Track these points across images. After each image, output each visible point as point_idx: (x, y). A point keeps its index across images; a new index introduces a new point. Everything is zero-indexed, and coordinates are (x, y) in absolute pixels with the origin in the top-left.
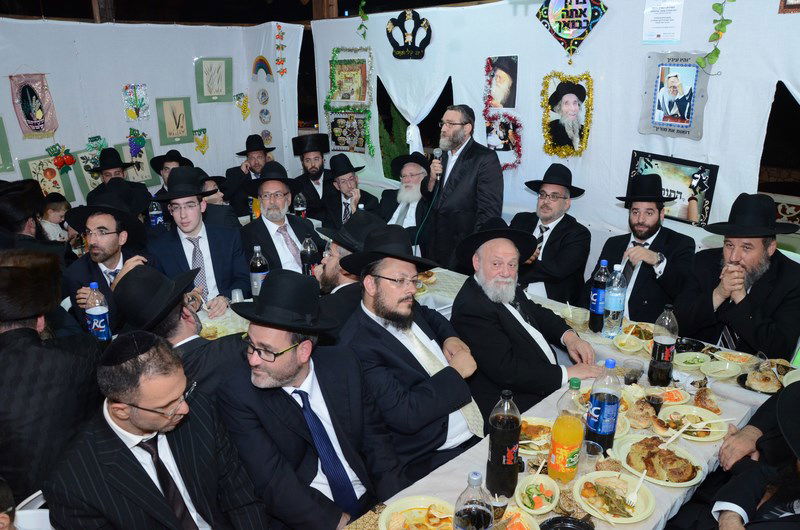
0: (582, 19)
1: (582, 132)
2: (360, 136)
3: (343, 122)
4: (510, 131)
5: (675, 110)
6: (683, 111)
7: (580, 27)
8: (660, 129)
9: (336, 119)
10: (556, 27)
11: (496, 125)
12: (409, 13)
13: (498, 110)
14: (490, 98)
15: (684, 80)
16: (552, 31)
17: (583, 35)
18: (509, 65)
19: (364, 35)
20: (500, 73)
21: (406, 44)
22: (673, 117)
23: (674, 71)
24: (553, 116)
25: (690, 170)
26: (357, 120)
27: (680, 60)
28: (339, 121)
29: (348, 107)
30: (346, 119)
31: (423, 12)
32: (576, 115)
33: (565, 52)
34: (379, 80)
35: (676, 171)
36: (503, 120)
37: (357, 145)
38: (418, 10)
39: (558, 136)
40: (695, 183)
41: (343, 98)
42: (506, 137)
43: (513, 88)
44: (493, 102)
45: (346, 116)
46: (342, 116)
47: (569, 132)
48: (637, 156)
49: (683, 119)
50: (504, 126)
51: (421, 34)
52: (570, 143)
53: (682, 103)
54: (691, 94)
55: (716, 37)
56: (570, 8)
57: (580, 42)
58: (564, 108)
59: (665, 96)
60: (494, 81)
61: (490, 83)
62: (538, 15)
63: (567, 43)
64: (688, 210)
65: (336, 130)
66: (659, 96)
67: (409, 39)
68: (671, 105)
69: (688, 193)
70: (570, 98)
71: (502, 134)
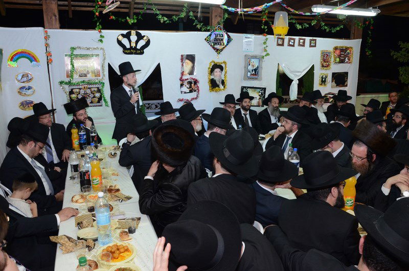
0: (222, 42)
1: (223, 83)
2: (94, 97)
3: (78, 90)
4: (192, 85)
5: (254, 72)
6: (256, 72)
7: (221, 45)
8: (250, 78)
9: (72, 90)
10: (212, 44)
11: (186, 83)
12: (133, 32)
13: (186, 77)
14: (183, 72)
15: (255, 63)
16: (211, 46)
17: (224, 48)
18: (191, 58)
19: (101, 41)
20: (187, 61)
21: (131, 47)
22: (253, 75)
23: (253, 60)
24: (212, 77)
25: (259, 90)
26: (90, 88)
27: (255, 57)
28: (74, 90)
29: (83, 82)
30: (80, 89)
31: (143, 32)
32: (220, 76)
33: (216, 53)
34: (109, 65)
35: (255, 91)
36: (189, 80)
37: (92, 102)
38: (140, 31)
39: (214, 84)
40: (260, 94)
41: (80, 76)
42: (190, 87)
43: (193, 67)
44: (184, 73)
45: (80, 87)
46: (76, 87)
47: (218, 82)
48: (243, 88)
49: (256, 75)
50: (190, 83)
51: (142, 43)
52: (218, 86)
53: (255, 70)
54: (258, 67)
55: (265, 50)
56: (217, 38)
57: (222, 50)
58: (215, 74)
59: (250, 68)
60: (184, 64)
61: (182, 65)
62: (205, 39)
63: (217, 50)
64: (259, 102)
65: (73, 96)
66: (249, 68)
67: (133, 45)
68: (252, 71)
69: (258, 97)
70: (217, 70)
71: (188, 86)
